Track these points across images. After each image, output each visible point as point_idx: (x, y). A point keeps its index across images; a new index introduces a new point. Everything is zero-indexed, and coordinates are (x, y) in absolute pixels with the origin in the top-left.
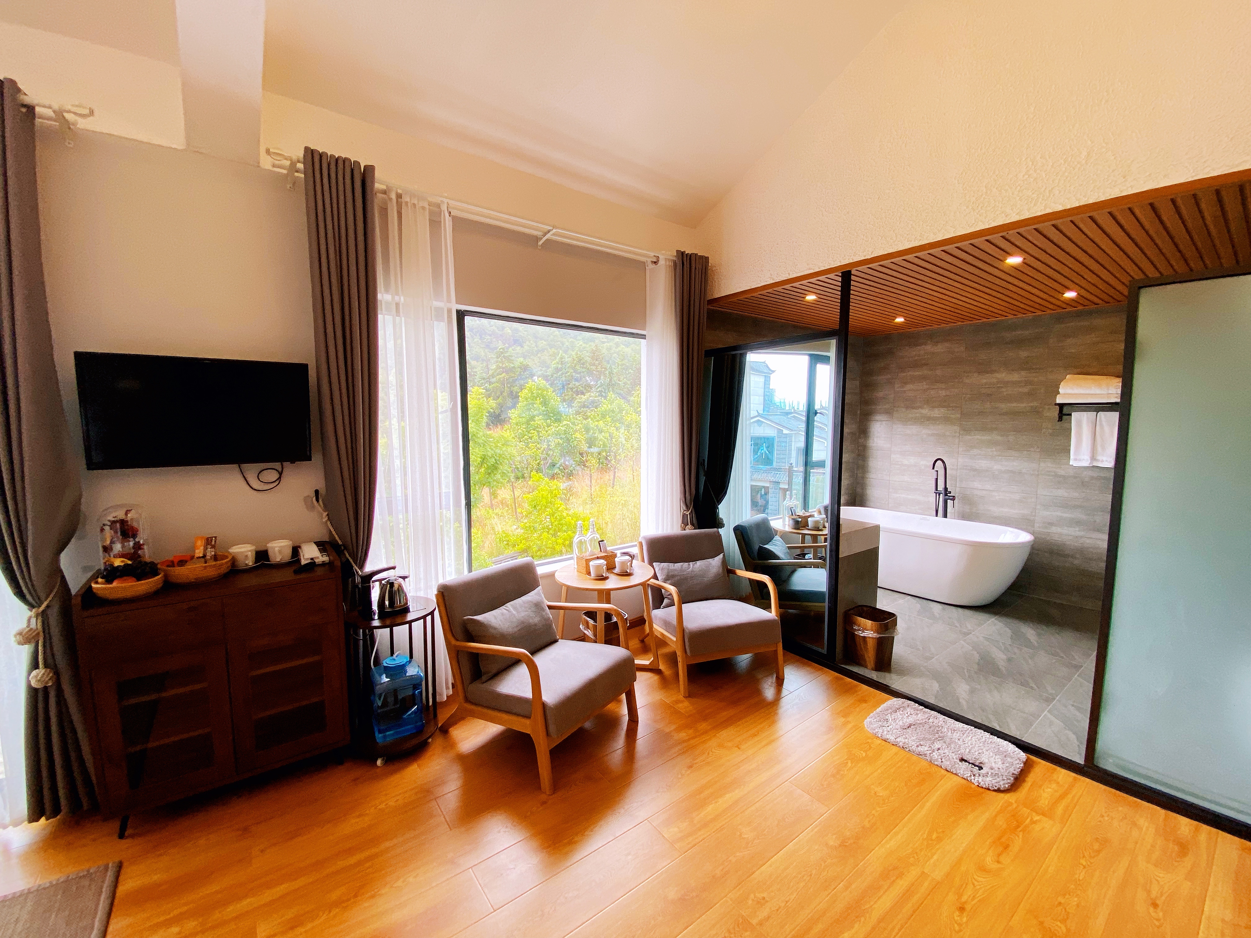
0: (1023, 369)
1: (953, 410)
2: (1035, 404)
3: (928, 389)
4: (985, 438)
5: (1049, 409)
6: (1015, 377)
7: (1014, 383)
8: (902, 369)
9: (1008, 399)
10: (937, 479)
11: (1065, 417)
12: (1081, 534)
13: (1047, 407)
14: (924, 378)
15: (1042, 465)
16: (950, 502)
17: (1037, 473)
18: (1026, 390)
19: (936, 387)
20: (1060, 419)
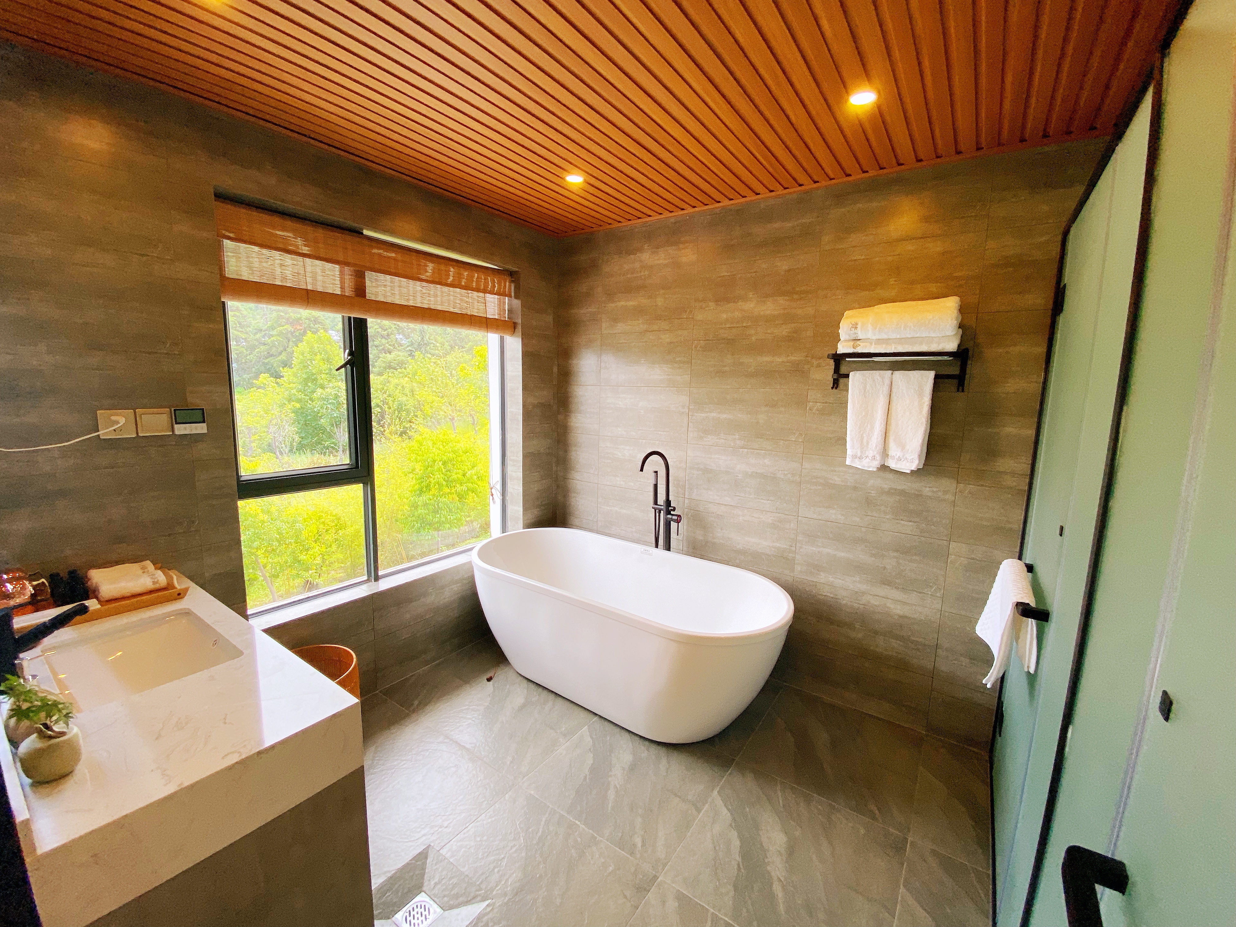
0: (783, 294)
1: (680, 368)
2: (796, 357)
3: (647, 331)
4: (725, 416)
5: (819, 366)
6: (770, 308)
7: (769, 320)
8: (610, 295)
9: (758, 348)
10: (656, 486)
11: (842, 381)
12: (863, 587)
13: (815, 362)
14: (639, 311)
15: (806, 465)
16: (673, 525)
17: (799, 480)
18: (784, 330)
19: (655, 327)
20: (836, 384)
